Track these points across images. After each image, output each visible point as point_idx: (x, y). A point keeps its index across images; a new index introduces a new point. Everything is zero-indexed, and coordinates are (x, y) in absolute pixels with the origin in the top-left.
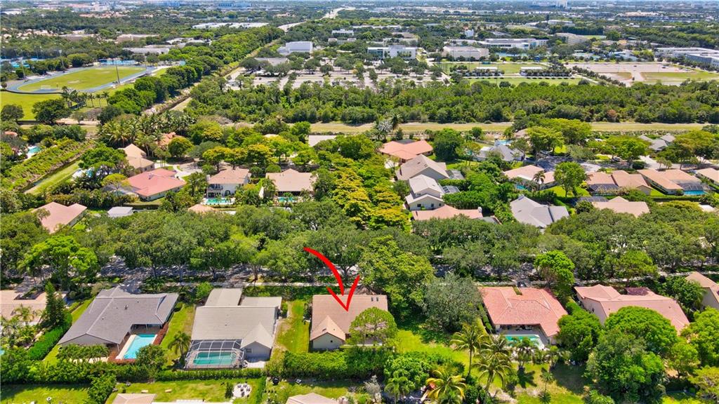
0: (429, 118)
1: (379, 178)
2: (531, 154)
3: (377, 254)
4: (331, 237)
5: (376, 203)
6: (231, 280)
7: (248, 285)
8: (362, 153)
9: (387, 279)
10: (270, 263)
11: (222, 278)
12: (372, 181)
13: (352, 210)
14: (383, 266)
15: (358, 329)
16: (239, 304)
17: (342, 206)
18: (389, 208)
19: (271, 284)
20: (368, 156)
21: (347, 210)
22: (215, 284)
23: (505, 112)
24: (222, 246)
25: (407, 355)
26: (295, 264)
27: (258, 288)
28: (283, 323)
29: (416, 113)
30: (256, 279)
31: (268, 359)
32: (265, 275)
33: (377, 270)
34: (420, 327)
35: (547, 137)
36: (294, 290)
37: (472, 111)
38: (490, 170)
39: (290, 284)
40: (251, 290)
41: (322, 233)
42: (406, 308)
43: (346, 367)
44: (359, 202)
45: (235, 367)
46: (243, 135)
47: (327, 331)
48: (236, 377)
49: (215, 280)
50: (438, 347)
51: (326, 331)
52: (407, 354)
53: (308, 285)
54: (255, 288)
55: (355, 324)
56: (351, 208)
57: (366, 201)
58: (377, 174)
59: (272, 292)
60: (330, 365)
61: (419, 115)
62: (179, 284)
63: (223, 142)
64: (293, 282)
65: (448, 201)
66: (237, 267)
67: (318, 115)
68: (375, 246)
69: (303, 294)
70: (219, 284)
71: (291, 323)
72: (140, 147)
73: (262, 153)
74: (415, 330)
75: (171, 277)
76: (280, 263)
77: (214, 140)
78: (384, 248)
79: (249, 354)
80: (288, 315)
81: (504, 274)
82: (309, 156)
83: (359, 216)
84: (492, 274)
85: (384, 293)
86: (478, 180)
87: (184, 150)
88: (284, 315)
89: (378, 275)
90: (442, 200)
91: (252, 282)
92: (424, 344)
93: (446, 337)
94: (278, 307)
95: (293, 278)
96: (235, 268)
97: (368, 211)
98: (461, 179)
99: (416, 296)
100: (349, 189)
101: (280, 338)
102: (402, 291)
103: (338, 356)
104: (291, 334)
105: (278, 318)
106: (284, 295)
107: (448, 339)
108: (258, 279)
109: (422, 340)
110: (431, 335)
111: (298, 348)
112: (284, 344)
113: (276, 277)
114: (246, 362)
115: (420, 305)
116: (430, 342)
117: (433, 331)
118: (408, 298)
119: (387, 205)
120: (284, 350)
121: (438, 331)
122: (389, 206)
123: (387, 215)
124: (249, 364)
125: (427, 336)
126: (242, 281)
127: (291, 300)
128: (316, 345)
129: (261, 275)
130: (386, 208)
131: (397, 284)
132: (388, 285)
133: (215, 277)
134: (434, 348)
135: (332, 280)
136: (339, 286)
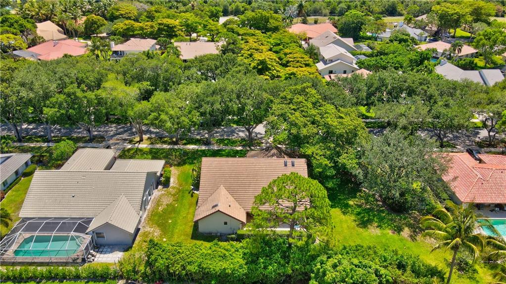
0: (330, 13)
2: (433, 36)
5: (285, 65)
6: (111, 142)
7: (129, 146)
8: (270, 26)
9: (306, 137)
11: (101, 139)
14: (302, 120)
15: (266, 207)
16: (109, 167)
17: (250, 64)
18: (301, 67)
19: (158, 146)
20: (276, 29)
21: (254, 68)
22: (89, 144)
27: (141, 150)
28: (163, 195)
29: (318, 7)
30: (141, 140)
32: (153, 136)
33: (292, 124)
34: (351, 203)
36: (186, 153)
39: (182, 147)
40: (132, 152)
43: (245, 270)
44: (267, 60)
45: (74, 262)
46: (154, 13)
47: (220, 208)
49: (91, 141)
51: (217, 209)
53: (203, 148)
54: (138, 150)
55: (261, 200)
59: (155, 155)
61: (320, 9)
64: (185, 144)
66: (123, 127)
71: (174, 195)
72: (58, 25)
74: (345, 208)
78: (301, 98)
79: (101, 240)
80: (171, 184)
85: (302, 156)
87: (98, 27)
88: (166, 184)
91: (135, 144)
92: (361, 230)
93: (392, 220)
94: (156, 173)
95: (186, 140)
96: (120, 128)
97: (277, 71)
98: (370, 51)
99: (348, 160)
100: (257, 50)
101: (155, 215)
102: (328, 153)
103: (233, 250)
104: (171, 210)
105: (157, 188)
106: (170, 158)
107: (395, 222)
108: (144, 141)
109: (357, 223)
110: (369, 215)
111: (177, 231)
112: (159, 226)
113: (166, 139)
114: (94, 253)
115: (354, 172)
116: (369, 226)
117: (371, 210)
118: (336, 162)
119: (298, 64)
120: (156, 234)
121: (378, 210)
122: (301, 65)
123: (299, 72)
124: (98, 255)
125: (363, 217)
126: (124, 143)
127: (179, 165)
128: (202, 228)
129: (148, 136)
130: (297, 67)
131: (321, 144)
132: (308, 145)
133: (92, 137)
134: (378, 237)
135: (233, 143)
136: (241, 150)
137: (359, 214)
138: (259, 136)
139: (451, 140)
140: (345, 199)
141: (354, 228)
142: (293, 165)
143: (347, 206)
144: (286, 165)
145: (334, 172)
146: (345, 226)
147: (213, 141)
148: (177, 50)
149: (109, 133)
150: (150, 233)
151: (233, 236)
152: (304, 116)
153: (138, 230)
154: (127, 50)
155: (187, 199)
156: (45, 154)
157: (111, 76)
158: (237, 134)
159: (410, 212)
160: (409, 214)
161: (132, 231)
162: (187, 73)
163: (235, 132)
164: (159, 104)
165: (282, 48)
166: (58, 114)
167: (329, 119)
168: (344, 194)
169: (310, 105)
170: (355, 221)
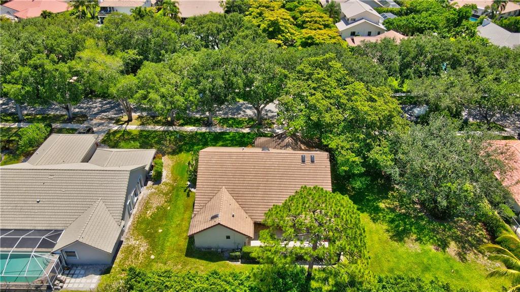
5: (301, 26)
6: (94, 121)
7: (116, 128)
11: (82, 117)
13: (271, 29)
16: (87, 159)
17: (259, 26)
18: (320, 29)
19: (150, 127)
21: (264, 30)
22: (69, 126)
27: (129, 133)
28: (153, 194)
30: (130, 120)
31: (106, 270)
36: (182, 137)
39: (178, 128)
40: (118, 136)
42: (361, 175)
44: (280, 20)
47: (220, 220)
49: (70, 120)
50: (425, 252)
51: (217, 221)
53: (204, 130)
54: (127, 132)
56: (269, 27)
59: (144, 141)
62: (16, 125)
64: (182, 125)
66: (109, 103)
69: (193, 144)
70: (75, 126)
71: (166, 194)
74: (375, 213)
79: (71, 260)
80: (164, 180)
83: (279, 39)
88: (157, 179)
90: (382, 27)
91: (123, 124)
92: (396, 244)
93: (433, 230)
94: (144, 167)
95: (184, 120)
96: (106, 104)
97: (292, 34)
98: (398, 8)
99: (381, 154)
100: (267, 7)
101: (141, 223)
102: (357, 145)
104: (162, 215)
105: (145, 185)
106: (163, 145)
107: (438, 233)
108: (133, 121)
109: (390, 234)
110: (405, 223)
111: (168, 244)
112: (146, 238)
113: (159, 118)
114: (63, 278)
115: (389, 171)
116: (406, 239)
117: (406, 216)
118: (365, 158)
119: (316, 25)
120: (142, 249)
121: (416, 216)
122: (320, 26)
123: (317, 36)
124: (68, 279)
125: (398, 226)
126: (109, 123)
127: (174, 153)
128: (198, 242)
129: (139, 114)
130: (315, 29)
131: (348, 134)
132: (331, 136)
133: (71, 116)
134: (418, 255)
135: (239, 123)
136: (249, 133)
137: (392, 221)
138: (270, 114)
139: (498, 120)
140: (375, 200)
141: (386, 242)
142: (313, 161)
143: (377, 210)
144: (303, 161)
145: (363, 170)
146: (376, 238)
147: (215, 120)
148: (175, 7)
149: (93, 109)
150: (134, 248)
151: (238, 254)
152: (326, 97)
153: (119, 243)
154: (117, 6)
155: (182, 200)
156: (14, 138)
157: (90, 42)
158: (244, 112)
159: (456, 219)
160: (455, 222)
161: (110, 250)
162: (184, 37)
163: (241, 110)
164: (147, 79)
165: (297, 4)
166: (23, 92)
167: (358, 103)
168: (374, 193)
169: (334, 84)
170: (388, 231)
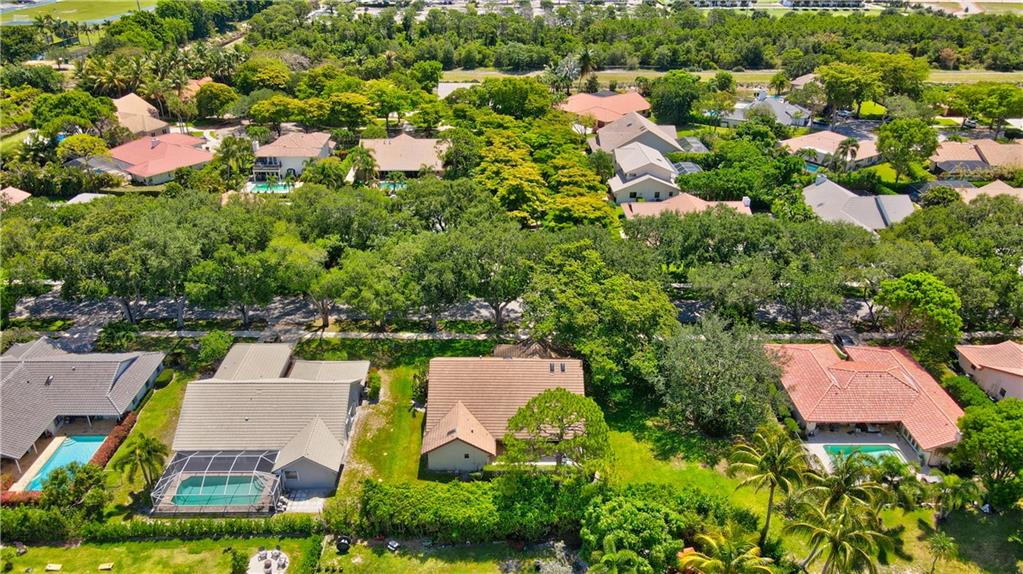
0: (640, 63)
1: (560, 145)
2: (820, 115)
3: (561, 276)
4: (469, 245)
5: (555, 188)
6: (278, 328)
7: (308, 336)
8: (531, 107)
9: (582, 327)
10: (347, 293)
11: (261, 323)
12: (548, 151)
13: (512, 197)
14: (576, 301)
15: (524, 434)
16: (286, 373)
17: (494, 192)
18: (582, 195)
19: (354, 334)
20: (540, 112)
21: (503, 198)
22: (246, 334)
23: (769, 53)
24: (253, 259)
25: (631, 492)
26: (396, 295)
27: (327, 342)
28: (370, 414)
29: (619, 53)
30: (325, 325)
31: (330, 492)
32: (344, 317)
33: (562, 307)
34: (649, 423)
35: (855, 82)
36: (398, 346)
37: (712, 51)
38: (756, 135)
39: (391, 335)
40: (314, 345)
41: (452, 236)
42: (622, 386)
43: (496, 518)
44: (525, 184)
45: (259, 512)
46: (323, 79)
47: (458, 434)
48: (258, 534)
49: (246, 326)
50: (690, 470)
51: (455, 436)
52: (630, 488)
53: (425, 337)
54: (323, 342)
55: (516, 424)
56: (510, 193)
57: (537, 182)
58: (558, 138)
59: (352, 351)
60: (459, 513)
61: (623, 58)
62: (175, 333)
63: (290, 91)
64: (396, 331)
65: (685, 185)
66: (293, 302)
67: (456, 56)
68: (557, 262)
69: (414, 356)
70: (253, 334)
71: (387, 415)
72: (148, 99)
73: (354, 106)
74: (640, 431)
75: (163, 320)
76: (367, 294)
77: (275, 88)
78: (575, 265)
79: (292, 482)
80: (382, 398)
81: (805, 319)
82: (437, 113)
83: (524, 210)
84: (780, 319)
85: (576, 355)
86: (738, 152)
87: (222, 104)
88: (374, 398)
89: (564, 319)
90: (675, 186)
91: (316, 331)
92: (660, 462)
93: (704, 448)
94: (359, 382)
95: (397, 324)
96: (289, 304)
97: (542, 202)
99: (644, 361)
100: (507, 162)
101: (362, 445)
102: (615, 351)
103: (480, 492)
104: (384, 439)
105: (360, 405)
106: (375, 356)
107: (709, 450)
108: (330, 326)
109: (655, 453)
110: (674, 442)
111: (397, 467)
112: (370, 461)
113: (364, 323)
114: (285, 500)
115: (651, 379)
116: (672, 457)
117: (676, 434)
118: (626, 365)
119: (576, 189)
120: (367, 473)
121: (687, 434)
122: (581, 190)
123: (576, 207)
124: (290, 503)
125: (665, 445)
126: (299, 329)
127: (390, 366)
128: (434, 463)
129: (336, 317)
130: (575, 196)
131: (604, 338)
132: (584, 340)
133: (247, 321)
134: (682, 472)
135: (472, 327)
136: (485, 341)
137: (659, 440)
138: (512, 315)
139: (815, 319)
140: (641, 418)
141: (649, 461)
142: (563, 370)
143: (643, 428)
144: (552, 370)
145: (624, 379)
146: (637, 458)
147: (440, 325)
149: (272, 312)
150: (358, 471)
151: (478, 474)
152: (579, 295)
153: (342, 467)
155: (407, 421)
156: (179, 351)
158: (478, 312)
159: (733, 436)
160: (731, 440)
161: (337, 470)
163: (473, 309)
164: (358, 273)
165: (550, 153)
167: (616, 302)
168: (640, 410)
170: (652, 450)
